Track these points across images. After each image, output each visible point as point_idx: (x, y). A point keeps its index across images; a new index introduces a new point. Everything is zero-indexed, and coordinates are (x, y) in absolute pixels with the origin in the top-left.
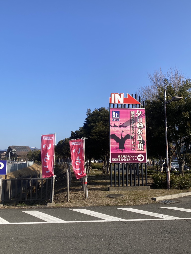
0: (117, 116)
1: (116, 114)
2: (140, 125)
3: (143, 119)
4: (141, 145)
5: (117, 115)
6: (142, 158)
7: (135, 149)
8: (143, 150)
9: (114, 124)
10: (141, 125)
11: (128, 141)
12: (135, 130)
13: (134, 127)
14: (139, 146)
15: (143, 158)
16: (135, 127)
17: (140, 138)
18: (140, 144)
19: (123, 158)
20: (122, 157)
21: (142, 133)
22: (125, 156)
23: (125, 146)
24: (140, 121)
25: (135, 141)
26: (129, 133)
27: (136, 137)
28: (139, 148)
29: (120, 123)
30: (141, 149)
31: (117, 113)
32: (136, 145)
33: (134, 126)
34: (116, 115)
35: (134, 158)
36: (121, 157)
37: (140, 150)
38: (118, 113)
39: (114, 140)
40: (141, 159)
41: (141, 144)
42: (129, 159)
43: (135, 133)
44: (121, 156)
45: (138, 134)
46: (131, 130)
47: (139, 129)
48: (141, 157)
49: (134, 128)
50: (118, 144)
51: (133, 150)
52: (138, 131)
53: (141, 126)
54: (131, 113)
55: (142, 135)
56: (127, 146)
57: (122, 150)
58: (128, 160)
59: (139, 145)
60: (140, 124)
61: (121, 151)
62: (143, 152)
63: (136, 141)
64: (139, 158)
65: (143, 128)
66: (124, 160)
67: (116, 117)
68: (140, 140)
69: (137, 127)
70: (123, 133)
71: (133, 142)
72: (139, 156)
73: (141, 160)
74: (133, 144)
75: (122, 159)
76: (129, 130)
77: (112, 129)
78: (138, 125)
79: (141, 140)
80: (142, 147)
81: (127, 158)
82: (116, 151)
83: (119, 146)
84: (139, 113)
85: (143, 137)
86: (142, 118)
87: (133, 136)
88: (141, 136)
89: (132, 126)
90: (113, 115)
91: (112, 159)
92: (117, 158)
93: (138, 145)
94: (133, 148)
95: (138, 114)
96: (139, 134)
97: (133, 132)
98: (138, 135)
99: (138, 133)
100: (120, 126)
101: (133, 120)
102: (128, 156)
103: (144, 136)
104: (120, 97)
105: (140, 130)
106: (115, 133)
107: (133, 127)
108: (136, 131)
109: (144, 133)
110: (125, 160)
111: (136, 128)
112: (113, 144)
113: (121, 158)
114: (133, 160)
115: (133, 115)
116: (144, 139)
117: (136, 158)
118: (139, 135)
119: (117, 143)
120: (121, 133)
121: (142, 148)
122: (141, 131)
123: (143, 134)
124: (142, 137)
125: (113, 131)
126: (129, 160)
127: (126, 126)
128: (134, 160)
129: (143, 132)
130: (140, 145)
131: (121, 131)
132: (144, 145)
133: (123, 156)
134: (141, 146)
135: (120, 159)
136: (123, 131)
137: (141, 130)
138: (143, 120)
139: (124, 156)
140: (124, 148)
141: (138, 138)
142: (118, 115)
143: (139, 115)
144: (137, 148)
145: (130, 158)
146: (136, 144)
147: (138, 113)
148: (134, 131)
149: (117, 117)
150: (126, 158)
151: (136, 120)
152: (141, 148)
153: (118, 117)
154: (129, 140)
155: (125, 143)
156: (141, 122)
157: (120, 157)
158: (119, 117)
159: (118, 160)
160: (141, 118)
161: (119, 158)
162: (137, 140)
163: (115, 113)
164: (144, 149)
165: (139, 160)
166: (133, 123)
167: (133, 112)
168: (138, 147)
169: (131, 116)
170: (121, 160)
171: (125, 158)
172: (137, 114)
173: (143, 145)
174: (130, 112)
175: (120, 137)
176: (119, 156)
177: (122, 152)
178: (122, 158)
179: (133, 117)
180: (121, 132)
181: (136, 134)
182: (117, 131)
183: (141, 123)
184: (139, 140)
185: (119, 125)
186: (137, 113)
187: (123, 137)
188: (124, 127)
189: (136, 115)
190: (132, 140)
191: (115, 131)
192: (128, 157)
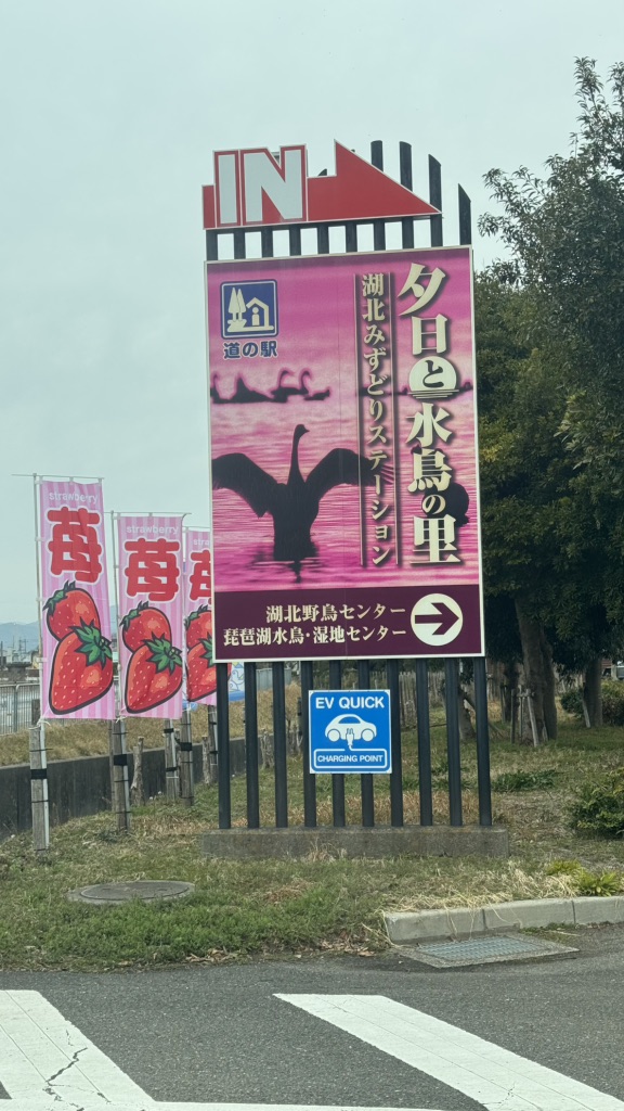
0: (256, 319)
1: (249, 305)
2: (431, 372)
3: (453, 328)
4: (441, 524)
5: (261, 312)
6: (446, 619)
7: (391, 552)
8: (452, 559)
9: (240, 383)
10: (440, 370)
11: (339, 497)
12: (390, 415)
13: (386, 395)
14: (427, 535)
15: (456, 618)
16: (397, 394)
17: (430, 469)
18: (430, 515)
19: (307, 627)
20: (300, 614)
21: (444, 434)
22: (320, 609)
23: (318, 534)
24: (430, 342)
25: (390, 498)
26: (346, 437)
27: (403, 465)
28: (426, 544)
29: (284, 373)
30: (443, 554)
31: (255, 301)
32: (399, 522)
33: (390, 388)
34: (248, 315)
35: (387, 619)
36: (289, 618)
37: (434, 557)
38: (265, 293)
39: (238, 498)
40: (437, 626)
41: (442, 515)
42: (351, 633)
43: (391, 435)
44: (293, 610)
45: (415, 440)
46: (367, 416)
47: (428, 407)
48: (437, 612)
49: (389, 401)
50: (267, 522)
51: (376, 561)
52: (419, 419)
53: (440, 384)
54: (359, 287)
55: (451, 451)
56: (332, 533)
57: (296, 568)
58: (338, 635)
59: (426, 524)
60: (430, 364)
61: (291, 576)
62: (455, 577)
63: (404, 494)
64: (421, 619)
65: (452, 396)
66: (309, 641)
67: (249, 324)
68: (434, 490)
69: (406, 392)
70: (303, 440)
71: (380, 507)
72: (425, 606)
73: (440, 632)
74: (379, 521)
75: (296, 635)
76: (346, 421)
77: (224, 419)
78: (415, 376)
79: (443, 485)
80: (449, 536)
81: (335, 624)
82: (253, 575)
83: (270, 541)
84: (423, 280)
85: (453, 463)
86: (448, 324)
87: (377, 459)
88: (439, 458)
89: (373, 389)
90: (229, 316)
91: (228, 632)
92: (259, 621)
93: (419, 522)
94: (381, 552)
95: (418, 290)
96: (426, 440)
97: (380, 428)
98: (418, 450)
99: (421, 433)
100: (281, 395)
101: (380, 337)
102: (339, 608)
103: (460, 456)
104: (282, 172)
105: (434, 415)
106: (246, 444)
107: (380, 392)
108: (402, 422)
109: (460, 433)
110: (322, 639)
111: (403, 400)
112: (229, 529)
113: (286, 626)
114: (376, 636)
115: (381, 299)
116: (461, 478)
117: (403, 621)
118: (426, 452)
119: (260, 514)
120: (291, 442)
121: (449, 547)
122: (441, 423)
123: (457, 442)
124: (446, 460)
125: (227, 432)
126: (347, 638)
127: (321, 388)
128: (389, 633)
129: (452, 424)
130: (434, 523)
131: (288, 429)
132: (461, 522)
133: (307, 610)
134: (441, 534)
135: (280, 634)
136: (301, 431)
137: (442, 414)
138: (455, 337)
139: (310, 611)
140: (310, 549)
141: (418, 473)
142: (266, 308)
143: (424, 295)
144: (407, 548)
145: (357, 623)
146: (405, 518)
147: (419, 281)
148: (389, 422)
149: (262, 323)
150: (329, 624)
151: (401, 340)
152: (442, 544)
153: (267, 327)
154: (346, 489)
155: (319, 518)
156: (441, 346)
157: (285, 614)
158: (271, 323)
159: (265, 637)
160: (441, 321)
161: (274, 626)
162: (412, 488)
163: (246, 302)
164: (464, 555)
165: (425, 633)
166: (376, 363)
167: (379, 278)
168: (420, 540)
169: (361, 310)
170: (288, 636)
171: (318, 623)
172: (410, 291)
173: (457, 526)
174: (358, 279)
175: (281, 473)
176: (275, 614)
177: (299, 580)
178: (293, 624)
179: (382, 317)
180: (292, 433)
181: (403, 446)
182: (263, 431)
183: (438, 362)
184: (422, 486)
185: (274, 384)
186: (410, 283)
187: (306, 469)
188: (308, 399)
189: (399, 304)
190: (369, 488)
191: (249, 429)
192: (341, 617)
